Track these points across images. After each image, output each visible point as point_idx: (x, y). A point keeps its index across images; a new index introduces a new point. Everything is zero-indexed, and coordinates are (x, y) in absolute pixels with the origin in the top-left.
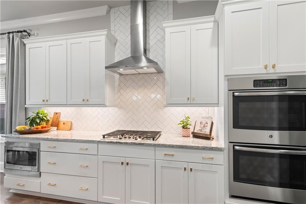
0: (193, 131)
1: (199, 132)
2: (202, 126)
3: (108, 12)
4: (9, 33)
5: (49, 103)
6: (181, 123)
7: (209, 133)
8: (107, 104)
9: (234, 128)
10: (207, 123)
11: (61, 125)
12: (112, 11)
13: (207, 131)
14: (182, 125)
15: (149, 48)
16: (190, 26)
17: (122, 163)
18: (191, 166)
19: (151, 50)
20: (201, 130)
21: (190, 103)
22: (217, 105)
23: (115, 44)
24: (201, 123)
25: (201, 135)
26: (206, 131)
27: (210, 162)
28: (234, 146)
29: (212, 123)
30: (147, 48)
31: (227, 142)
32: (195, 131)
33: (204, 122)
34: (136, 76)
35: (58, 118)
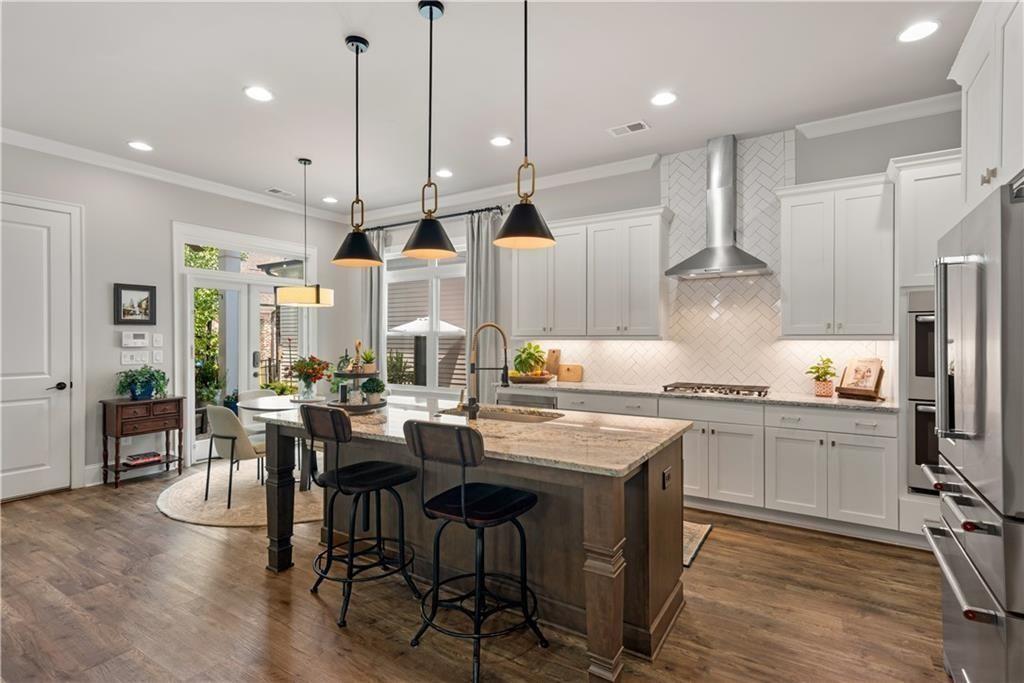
0: (838, 385)
1: (853, 387)
2: (859, 376)
3: (657, 163)
4: (472, 212)
5: (553, 333)
6: (813, 370)
7: (873, 389)
8: (662, 335)
9: (917, 374)
10: (869, 371)
11: (563, 372)
12: (664, 160)
13: (870, 385)
14: (815, 375)
15: (742, 227)
16: (833, 193)
17: (703, 431)
18: (832, 437)
19: (747, 232)
20: (856, 384)
21: (833, 332)
22: (890, 337)
23: (670, 223)
24: (856, 371)
25: (857, 393)
26: (868, 384)
27: (871, 432)
28: (917, 405)
29: (881, 372)
30: (738, 227)
31: (906, 400)
32: (844, 386)
33: (864, 370)
34: (715, 281)
35: (557, 359)
